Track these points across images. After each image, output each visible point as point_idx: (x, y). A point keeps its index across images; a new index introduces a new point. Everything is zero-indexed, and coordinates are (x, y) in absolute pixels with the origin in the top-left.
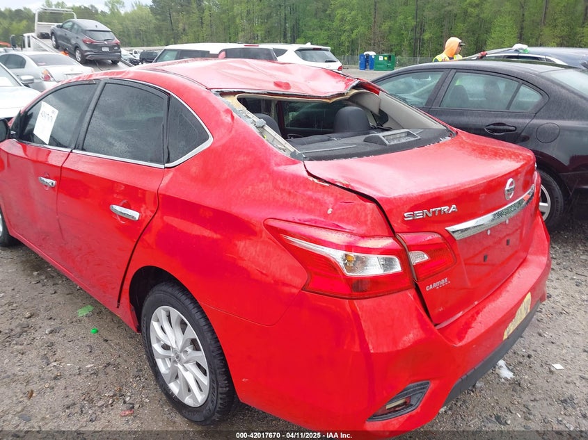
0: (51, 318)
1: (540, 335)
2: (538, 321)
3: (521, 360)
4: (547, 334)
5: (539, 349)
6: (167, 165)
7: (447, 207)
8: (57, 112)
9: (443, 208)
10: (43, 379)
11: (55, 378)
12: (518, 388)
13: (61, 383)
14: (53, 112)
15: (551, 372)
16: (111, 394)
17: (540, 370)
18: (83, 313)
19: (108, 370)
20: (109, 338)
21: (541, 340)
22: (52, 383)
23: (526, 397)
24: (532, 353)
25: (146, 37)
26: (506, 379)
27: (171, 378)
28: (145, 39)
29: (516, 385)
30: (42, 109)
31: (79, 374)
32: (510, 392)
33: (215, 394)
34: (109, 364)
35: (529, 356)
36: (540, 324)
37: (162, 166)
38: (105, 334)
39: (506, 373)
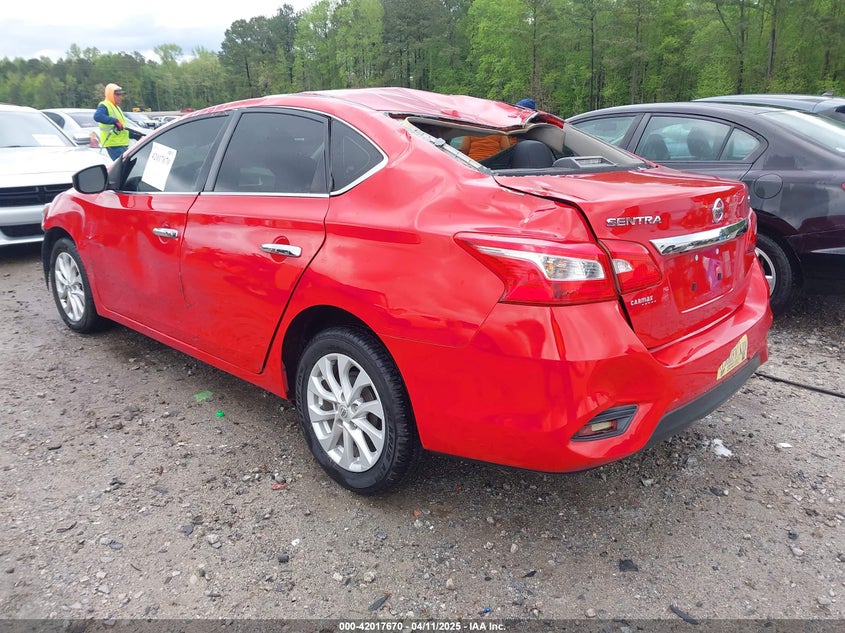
0: (164, 403)
1: (764, 416)
2: (762, 403)
3: (742, 439)
4: (773, 416)
5: (762, 430)
6: (332, 194)
7: (651, 218)
8: (175, 151)
9: (646, 218)
10: (171, 457)
11: (185, 456)
12: (738, 465)
13: (194, 462)
14: (170, 153)
15: (777, 449)
16: (256, 469)
17: (763, 448)
18: (200, 397)
19: (245, 449)
20: (241, 421)
21: (765, 421)
22: (183, 461)
23: (747, 472)
24: (755, 433)
25: (212, 96)
26: (723, 456)
27: (332, 443)
28: (210, 99)
29: (734, 462)
30: (154, 151)
31: (213, 453)
32: (728, 468)
33: (393, 446)
34: (246, 444)
35: (750, 436)
36: (764, 406)
37: (327, 196)
38: (234, 418)
39: (723, 451)
